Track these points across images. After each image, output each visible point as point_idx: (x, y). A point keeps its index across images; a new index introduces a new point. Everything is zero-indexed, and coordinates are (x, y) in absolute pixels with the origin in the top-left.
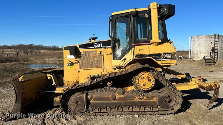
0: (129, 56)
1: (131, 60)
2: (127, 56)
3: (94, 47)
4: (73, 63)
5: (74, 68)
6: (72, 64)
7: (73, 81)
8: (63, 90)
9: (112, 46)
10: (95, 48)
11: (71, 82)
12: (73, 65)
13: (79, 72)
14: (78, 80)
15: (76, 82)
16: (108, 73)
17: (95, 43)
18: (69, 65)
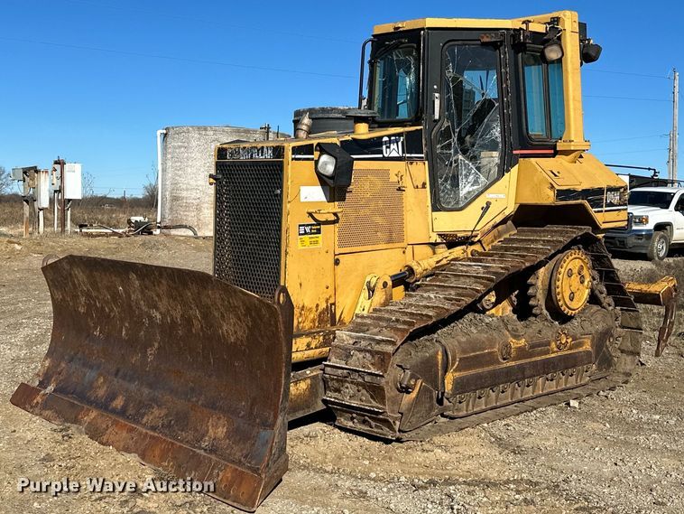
0: (502, 196)
1: (507, 212)
2: (491, 196)
3: (381, 152)
4: (319, 223)
5: (320, 245)
6: (316, 226)
7: (317, 306)
8: (308, 345)
9: (427, 155)
10: (384, 159)
11: (310, 310)
12: (319, 231)
13: (337, 262)
14: (331, 301)
15: (327, 306)
16: (438, 262)
17: (385, 139)
18: (306, 233)
